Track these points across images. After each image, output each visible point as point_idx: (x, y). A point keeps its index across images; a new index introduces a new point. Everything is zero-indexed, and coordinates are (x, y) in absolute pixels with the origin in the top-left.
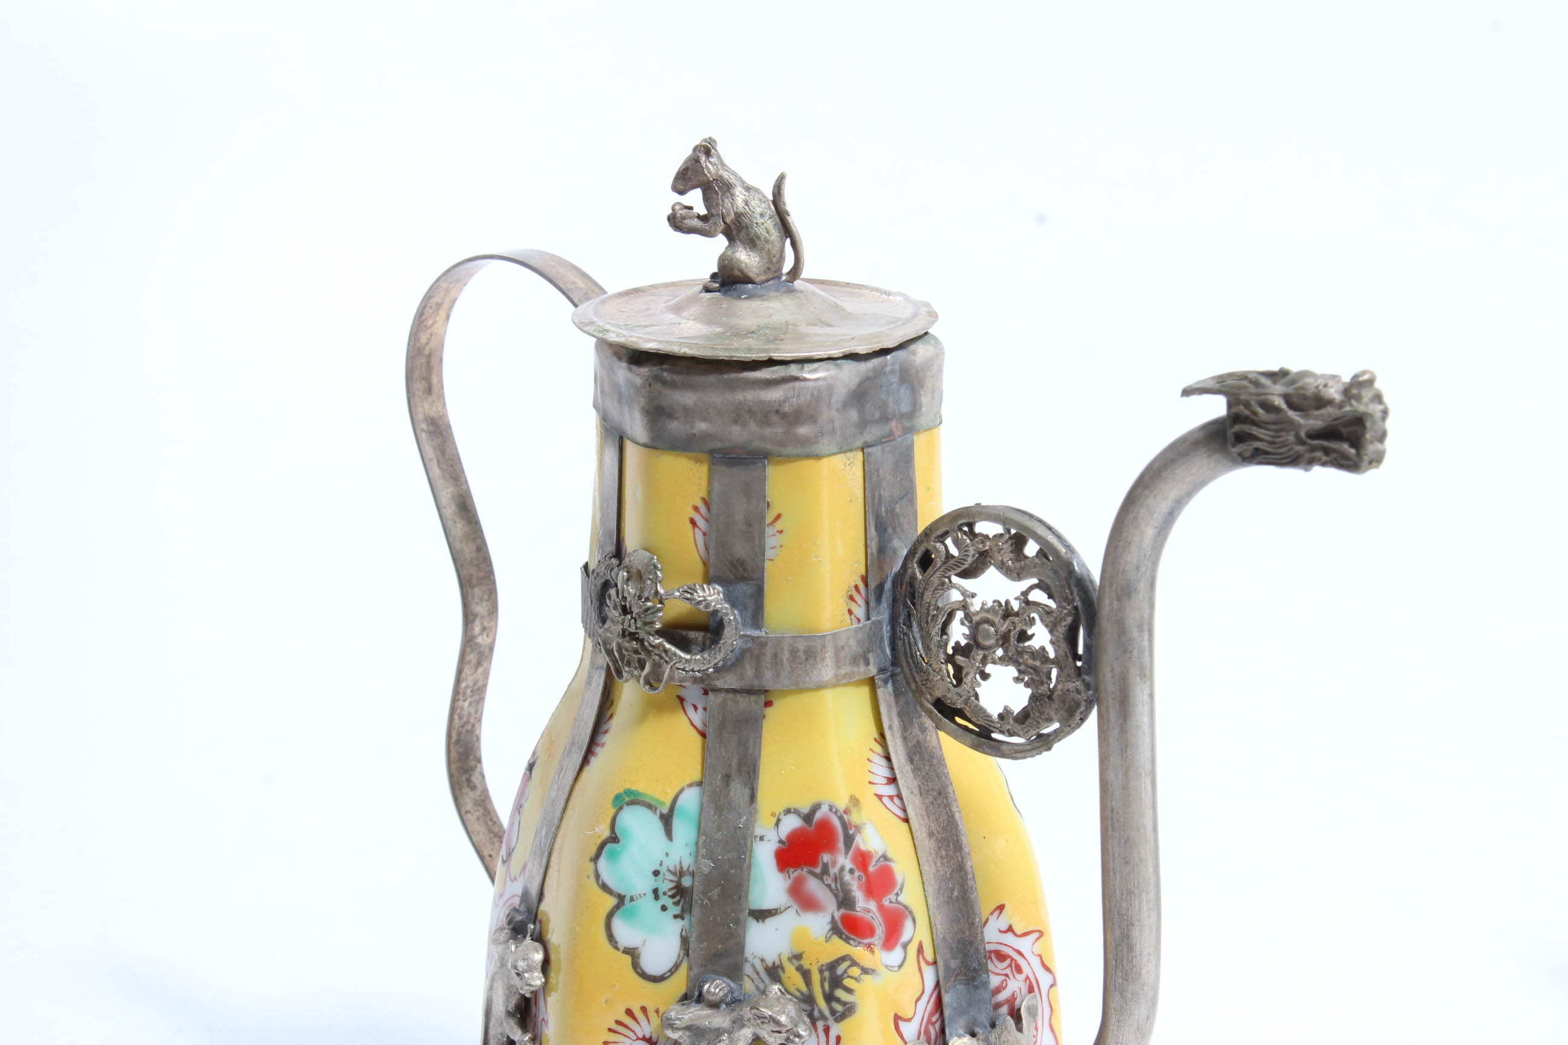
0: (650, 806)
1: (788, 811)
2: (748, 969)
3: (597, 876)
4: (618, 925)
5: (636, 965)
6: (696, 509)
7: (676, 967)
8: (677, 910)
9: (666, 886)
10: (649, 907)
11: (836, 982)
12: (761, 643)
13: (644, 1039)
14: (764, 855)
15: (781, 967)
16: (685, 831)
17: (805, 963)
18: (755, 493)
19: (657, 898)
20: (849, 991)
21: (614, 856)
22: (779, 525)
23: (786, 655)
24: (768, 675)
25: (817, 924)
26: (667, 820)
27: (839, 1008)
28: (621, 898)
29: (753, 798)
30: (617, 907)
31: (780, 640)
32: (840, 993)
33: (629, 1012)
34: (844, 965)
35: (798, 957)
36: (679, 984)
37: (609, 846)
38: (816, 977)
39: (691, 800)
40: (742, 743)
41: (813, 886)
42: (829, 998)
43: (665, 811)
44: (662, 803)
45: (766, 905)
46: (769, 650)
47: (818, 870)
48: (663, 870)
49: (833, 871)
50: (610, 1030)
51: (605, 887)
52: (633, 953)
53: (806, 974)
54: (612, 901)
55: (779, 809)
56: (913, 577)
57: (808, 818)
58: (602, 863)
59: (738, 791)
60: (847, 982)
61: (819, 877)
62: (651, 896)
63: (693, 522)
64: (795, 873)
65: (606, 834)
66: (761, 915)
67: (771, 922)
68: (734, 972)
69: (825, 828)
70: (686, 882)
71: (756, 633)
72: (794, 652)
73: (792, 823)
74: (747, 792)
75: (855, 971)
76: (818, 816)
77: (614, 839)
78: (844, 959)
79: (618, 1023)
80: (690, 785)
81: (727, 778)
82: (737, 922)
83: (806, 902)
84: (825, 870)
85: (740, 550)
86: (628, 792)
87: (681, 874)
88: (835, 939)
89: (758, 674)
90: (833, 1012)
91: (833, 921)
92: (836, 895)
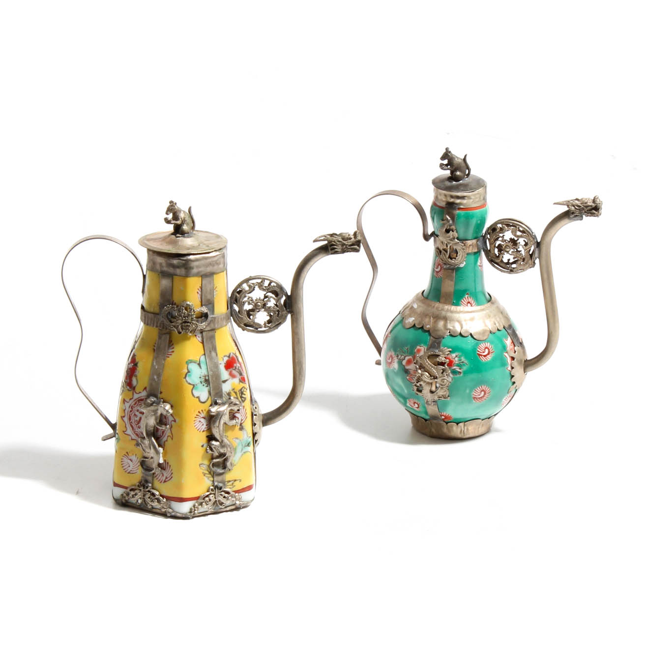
0: (195, 362)
1: (224, 356)
2: (224, 395)
3: (187, 381)
4: (194, 392)
5: (199, 400)
6: (198, 289)
7: (208, 398)
8: (206, 385)
9: (203, 380)
10: (200, 386)
11: (242, 393)
12: (215, 318)
13: (203, 418)
14: (222, 367)
15: (231, 393)
16: (203, 366)
17: (235, 390)
18: (212, 282)
19: (201, 383)
20: (245, 394)
21: (190, 376)
22: (216, 290)
23: (220, 320)
24: (216, 326)
25: (236, 381)
26: (199, 364)
27: (243, 399)
28: (194, 385)
29: (217, 355)
30: (193, 387)
31: (218, 317)
32: (243, 396)
33: (199, 412)
34: (243, 389)
35: (234, 389)
36: (209, 402)
37: (188, 374)
38: (238, 393)
39: (203, 358)
40: (212, 342)
41: (234, 372)
42: (241, 397)
43: (198, 362)
44: (197, 361)
45: (225, 379)
46: (217, 319)
47: (234, 368)
48: (201, 376)
49: (237, 368)
50: (195, 417)
51: (190, 384)
52: (198, 397)
53: (236, 393)
54: (192, 387)
55: (222, 356)
56: (236, 296)
57: (229, 357)
58: (187, 378)
59: (213, 354)
60: (244, 393)
61: (235, 370)
62: (200, 383)
63: (198, 293)
64: (230, 370)
65: (187, 371)
66: (224, 382)
67: (226, 382)
68: (221, 396)
69: (233, 358)
70: (207, 378)
71: (213, 316)
72: (221, 319)
73: (226, 359)
74: (215, 354)
75: (245, 390)
76: (231, 356)
77: (189, 372)
78: (243, 387)
79: (197, 415)
80: (202, 355)
81: (210, 352)
82: (220, 384)
83: (233, 376)
84: (236, 368)
85: (209, 297)
86: (189, 360)
87: (205, 376)
88: (241, 383)
89: (214, 326)
90: (242, 400)
91: (239, 379)
92: (238, 372)
